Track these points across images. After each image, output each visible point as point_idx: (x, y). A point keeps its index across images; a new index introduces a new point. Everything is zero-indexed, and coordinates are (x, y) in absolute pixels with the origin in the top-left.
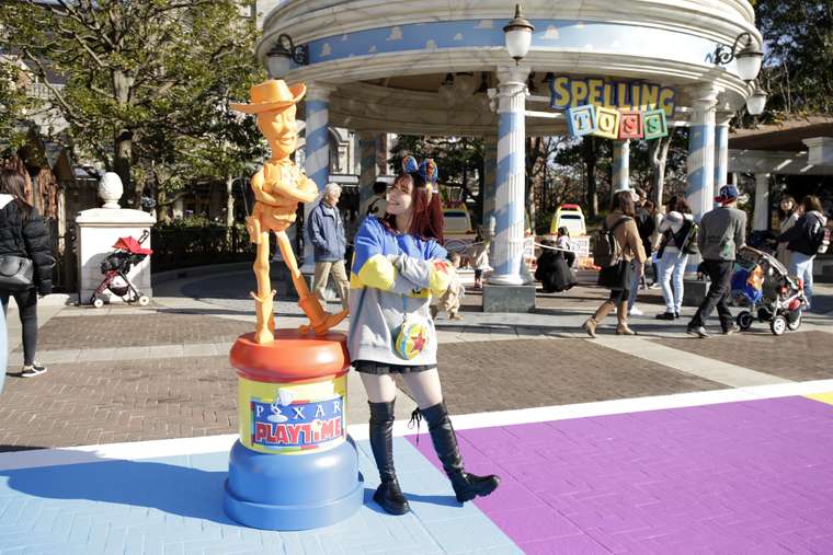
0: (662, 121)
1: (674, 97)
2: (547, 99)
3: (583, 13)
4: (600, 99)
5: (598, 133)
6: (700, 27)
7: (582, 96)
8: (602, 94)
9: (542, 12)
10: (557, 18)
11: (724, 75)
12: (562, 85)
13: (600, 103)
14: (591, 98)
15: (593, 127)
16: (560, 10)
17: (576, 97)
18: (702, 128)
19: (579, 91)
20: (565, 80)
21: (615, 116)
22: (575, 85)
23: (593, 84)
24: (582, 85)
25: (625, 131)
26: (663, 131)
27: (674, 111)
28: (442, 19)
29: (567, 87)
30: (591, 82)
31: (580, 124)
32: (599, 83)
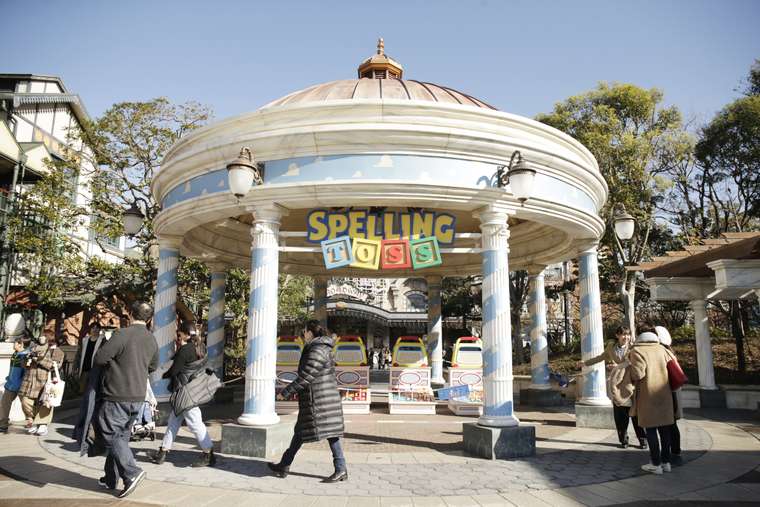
0: (434, 248)
1: (452, 224)
2: (303, 234)
3: (319, 149)
4: (363, 231)
5: (355, 264)
6: (465, 150)
7: (342, 228)
8: (365, 226)
9: (281, 152)
10: (296, 156)
11: (504, 196)
12: (319, 219)
13: (363, 235)
14: (353, 230)
15: (349, 259)
16: (298, 148)
17: (335, 229)
18: (490, 254)
19: (338, 223)
20: (322, 215)
21: (376, 246)
22: (333, 219)
23: (354, 216)
24: (342, 218)
25: (388, 260)
26: (436, 259)
27: (453, 238)
28: (212, 170)
29: (325, 221)
30: (351, 215)
31: (334, 256)
32: (362, 215)
